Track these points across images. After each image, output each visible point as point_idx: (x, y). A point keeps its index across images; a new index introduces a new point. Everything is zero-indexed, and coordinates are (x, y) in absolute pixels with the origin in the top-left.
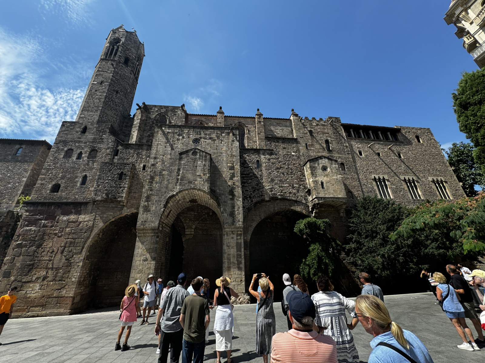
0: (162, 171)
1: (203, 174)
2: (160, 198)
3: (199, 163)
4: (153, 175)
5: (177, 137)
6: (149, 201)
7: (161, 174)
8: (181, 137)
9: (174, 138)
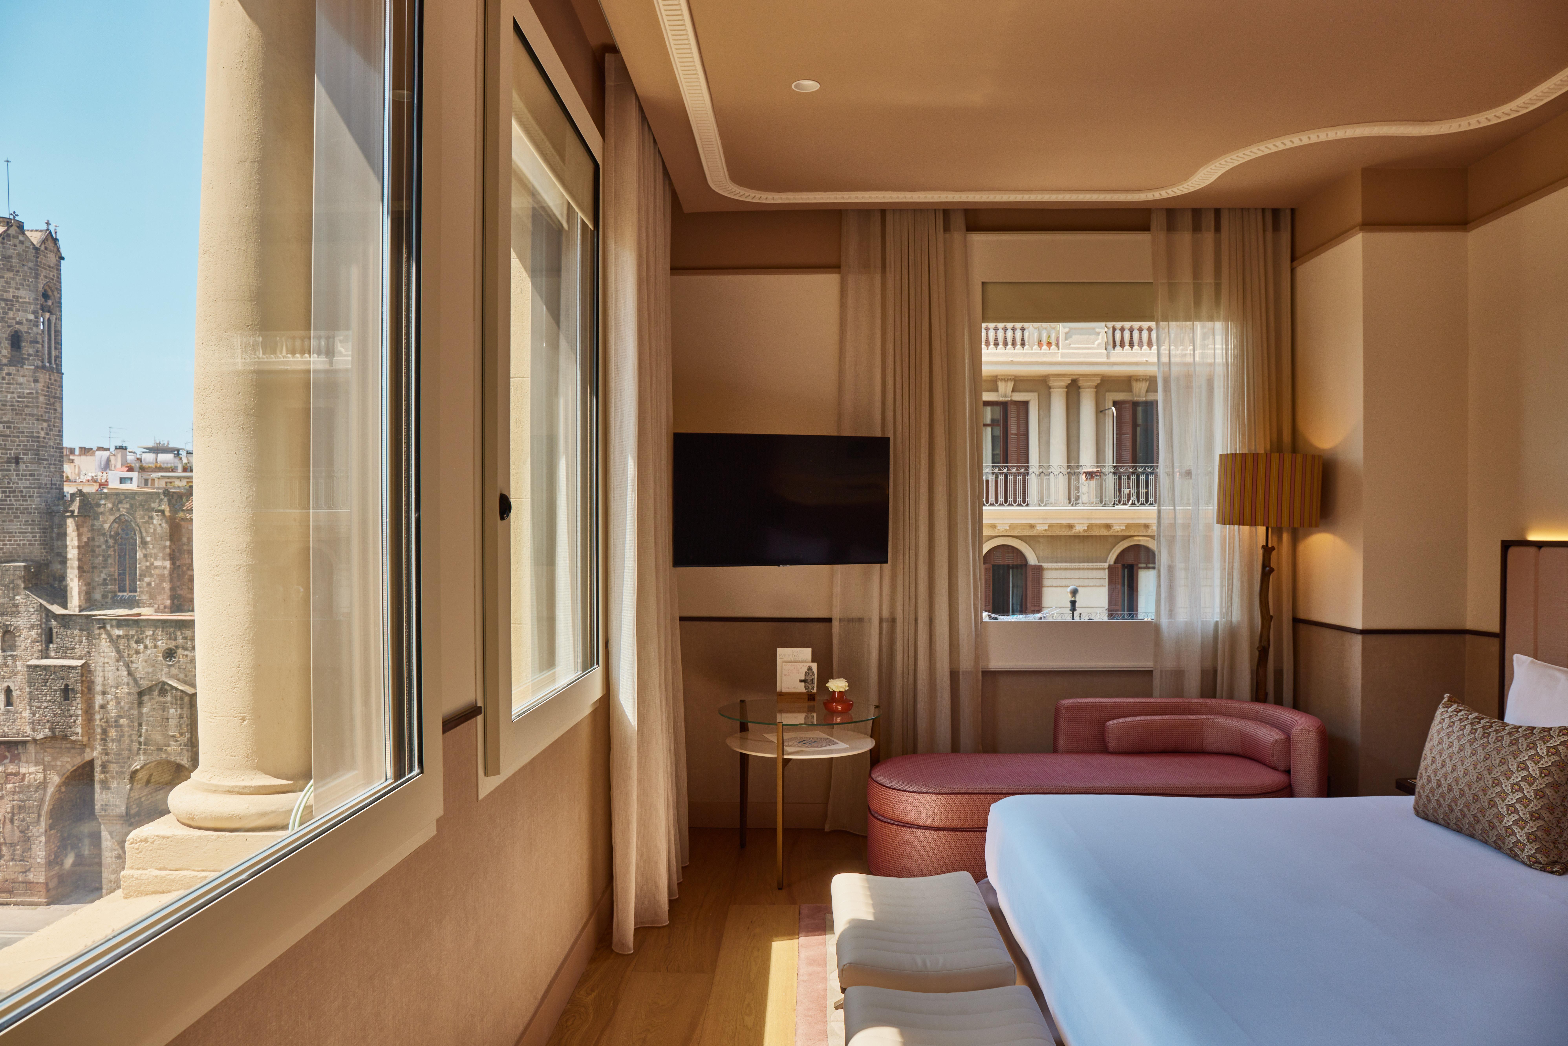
0: (118, 719)
1: (179, 733)
2: (122, 767)
3: (172, 711)
4: (106, 726)
5: (135, 646)
6: (107, 772)
7: (118, 726)
8: (141, 647)
9: (131, 650)
